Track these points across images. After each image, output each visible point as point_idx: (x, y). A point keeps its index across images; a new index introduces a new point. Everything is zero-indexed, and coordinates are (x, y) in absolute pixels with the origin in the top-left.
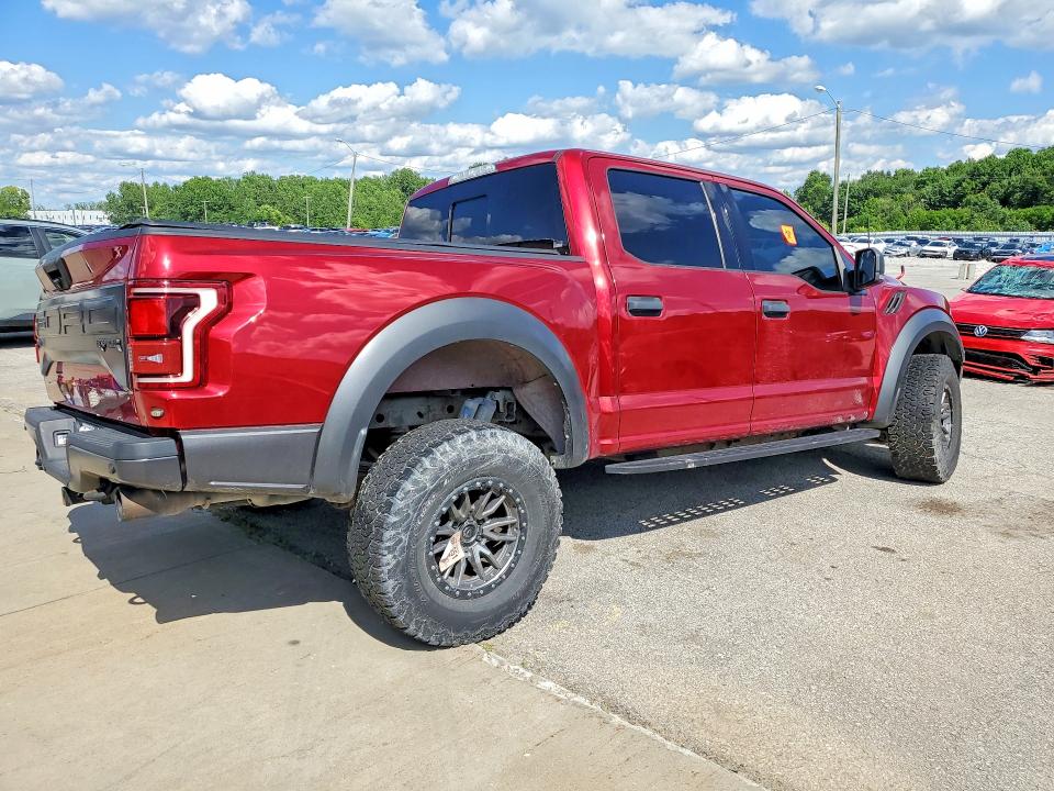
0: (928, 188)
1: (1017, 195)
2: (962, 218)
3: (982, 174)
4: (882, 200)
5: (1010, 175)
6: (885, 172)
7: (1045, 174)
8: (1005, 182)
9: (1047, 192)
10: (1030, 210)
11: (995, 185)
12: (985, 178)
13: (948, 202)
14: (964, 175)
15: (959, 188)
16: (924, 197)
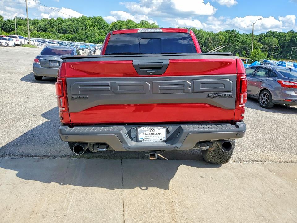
0: (37, 25)
1: (61, 31)
2: (48, 35)
3: (51, 23)
4: (22, 27)
5: (58, 24)
6: (22, 18)
7: (67, 26)
8: (58, 26)
9: (68, 30)
10: (66, 35)
11: (55, 27)
12: (52, 24)
13: (42, 30)
14: (46, 23)
15: (46, 26)
16: (36, 28)
